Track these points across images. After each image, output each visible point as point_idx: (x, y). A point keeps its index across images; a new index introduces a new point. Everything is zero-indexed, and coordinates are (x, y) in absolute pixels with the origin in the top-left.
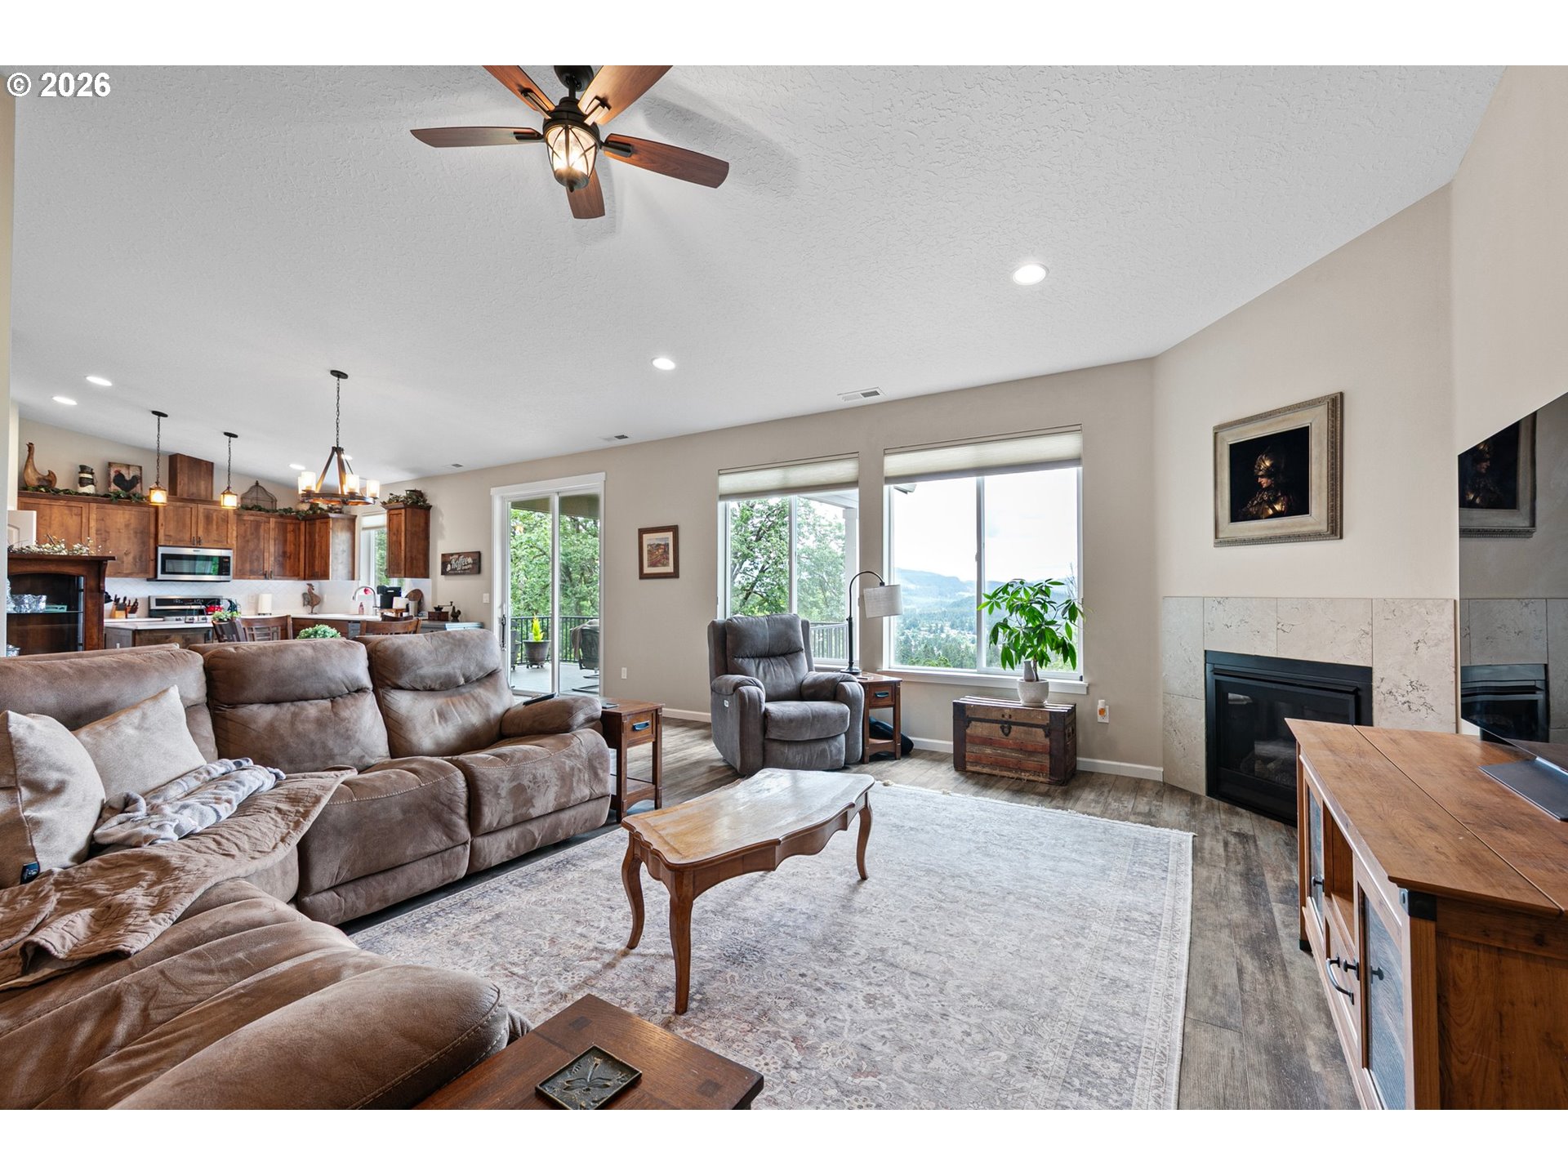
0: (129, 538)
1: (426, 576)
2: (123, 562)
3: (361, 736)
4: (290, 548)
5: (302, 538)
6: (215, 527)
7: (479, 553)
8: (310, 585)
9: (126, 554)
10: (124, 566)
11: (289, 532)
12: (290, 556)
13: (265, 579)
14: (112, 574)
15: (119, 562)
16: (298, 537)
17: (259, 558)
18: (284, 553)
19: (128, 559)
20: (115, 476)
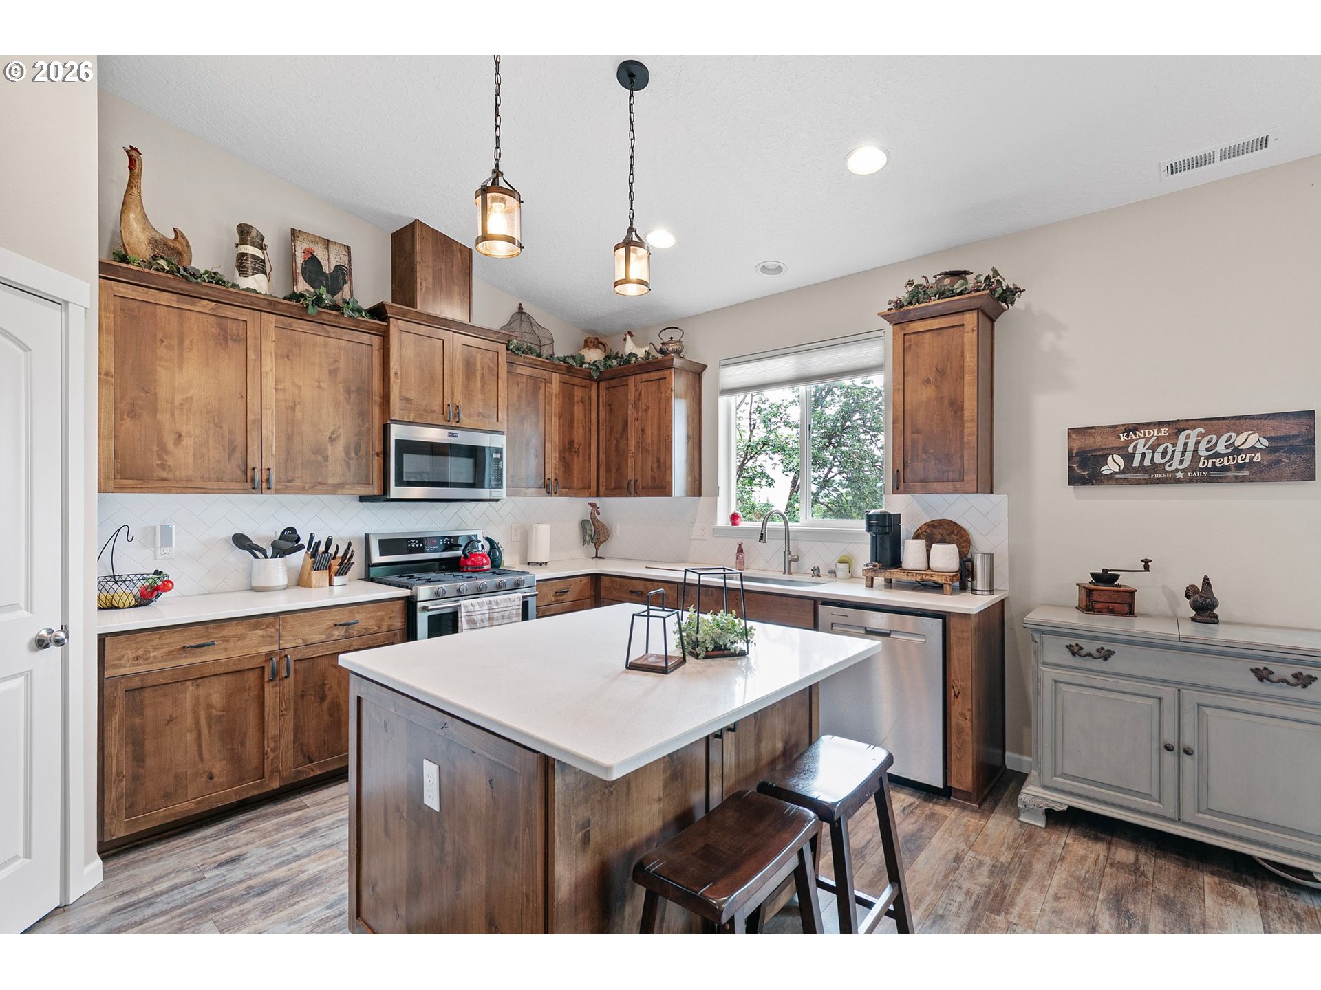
0: (337, 404)
1: (989, 487)
2: (326, 459)
4: (578, 434)
5: (594, 415)
8: (593, 505)
10: (330, 468)
11: (578, 402)
12: (578, 449)
13: (548, 494)
14: (307, 486)
15: (319, 458)
16: (588, 412)
17: (539, 453)
18: (571, 443)
19: (338, 452)
20: (305, 261)
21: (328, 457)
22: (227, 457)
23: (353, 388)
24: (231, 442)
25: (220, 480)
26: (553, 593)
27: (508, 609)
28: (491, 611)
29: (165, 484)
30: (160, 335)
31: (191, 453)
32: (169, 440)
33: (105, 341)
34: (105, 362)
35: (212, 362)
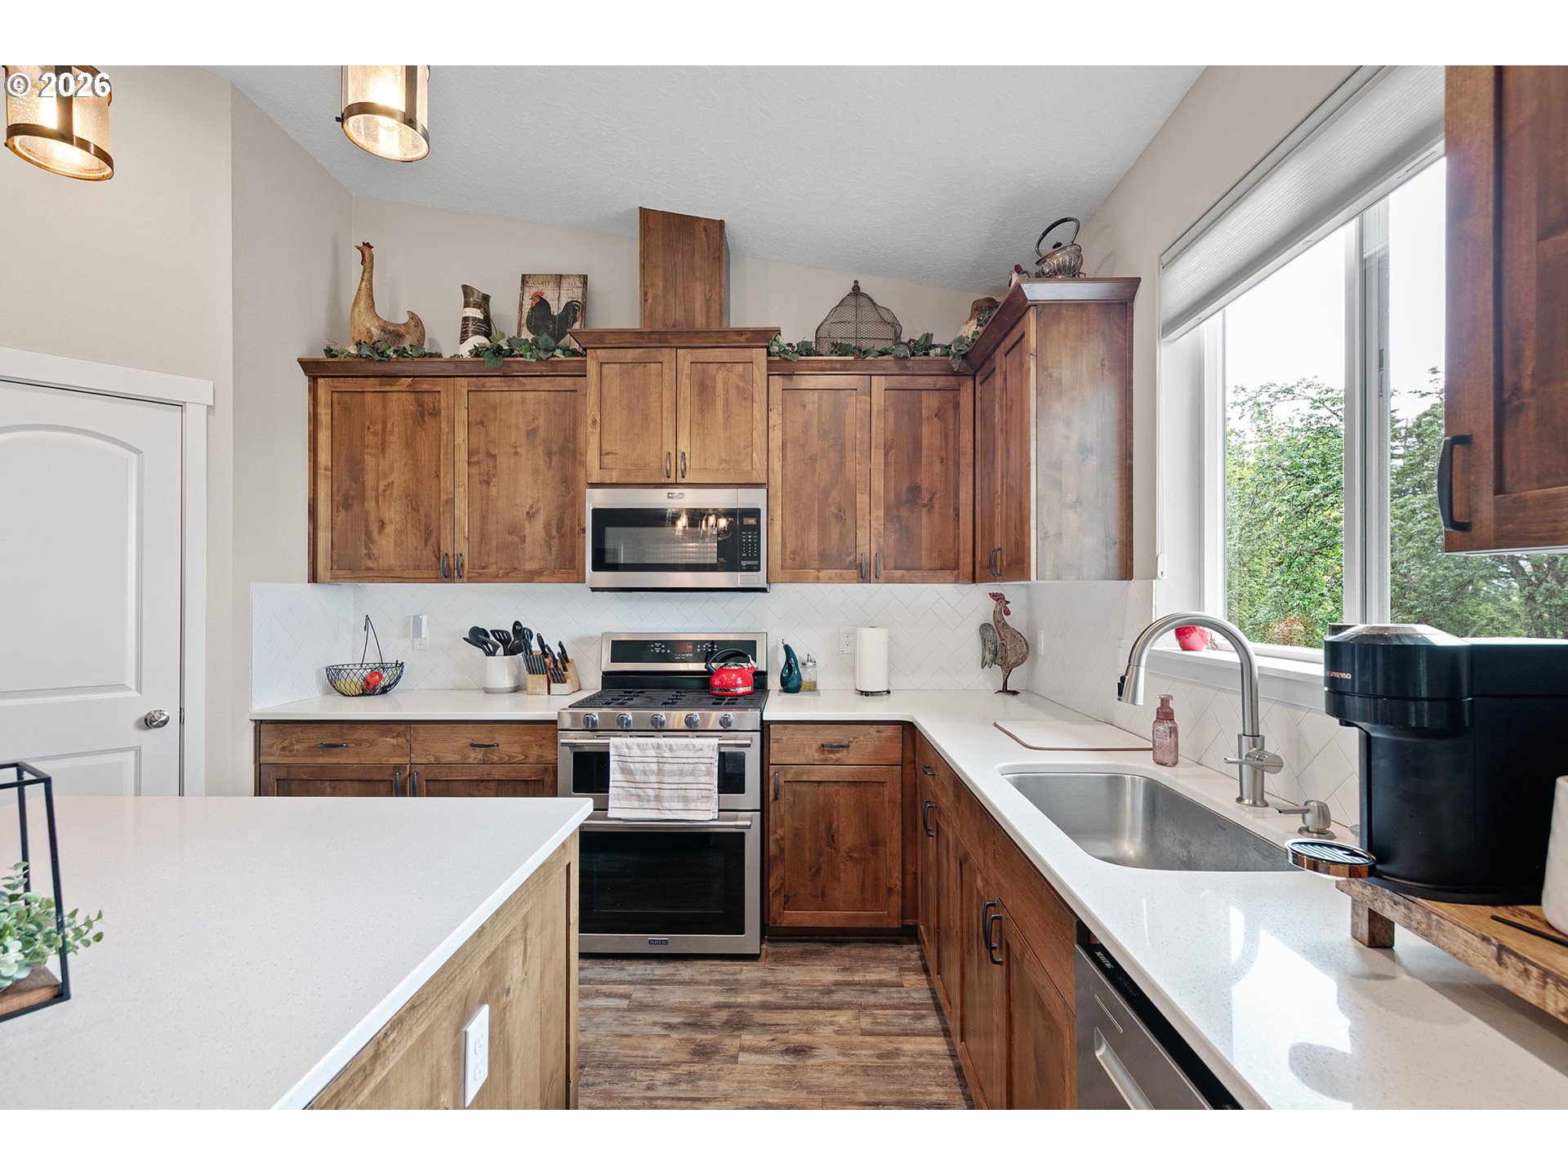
0: (536, 471)
2: (523, 539)
4: (930, 475)
5: (966, 437)
6: (720, 416)
8: (999, 597)
9: (530, 516)
10: (527, 552)
11: (928, 418)
12: (931, 500)
13: (861, 579)
14: (501, 572)
15: (516, 539)
16: (950, 436)
17: (845, 515)
18: (915, 490)
19: (535, 530)
20: (532, 308)
21: (525, 537)
22: (423, 543)
23: (554, 449)
24: (427, 527)
25: (417, 568)
26: (815, 746)
27: (691, 761)
28: (661, 760)
29: (370, 574)
30: (367, 423)
31: (392, 541)
32: (374, 527)
33: (324, 437)
34: (324, 458)
35: (409, 443)
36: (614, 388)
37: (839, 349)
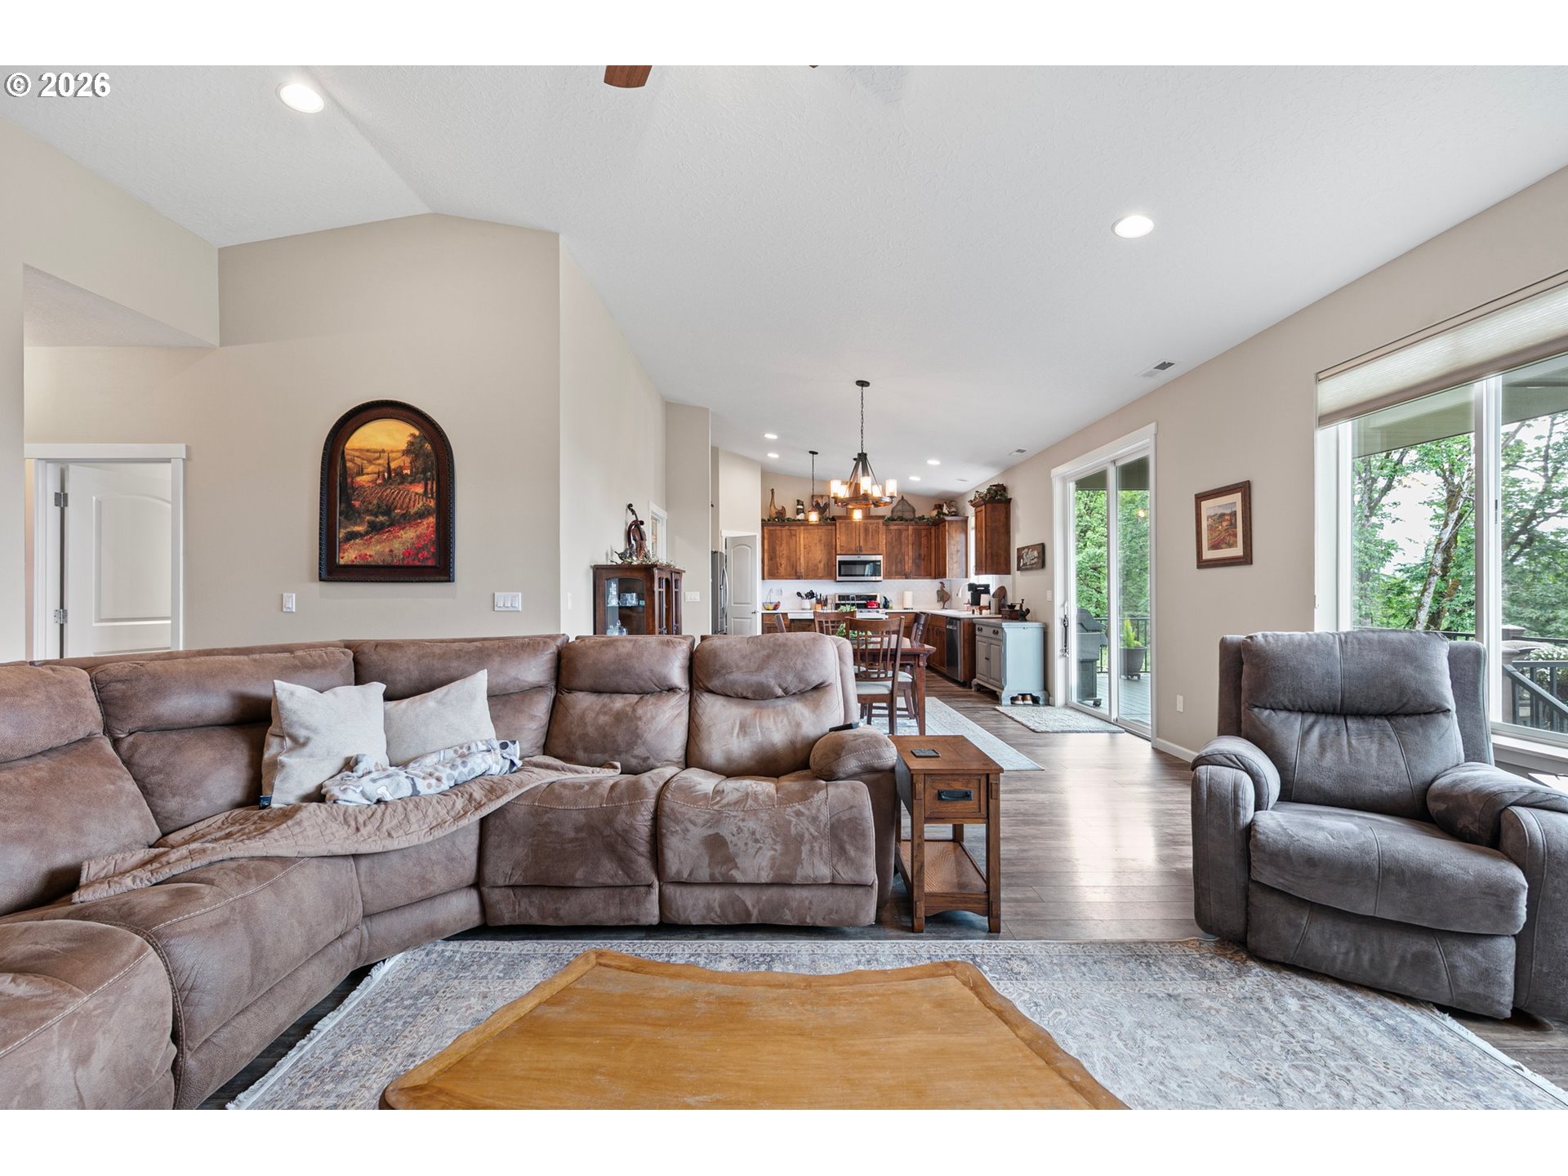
0: (821, 550)
1: (1008, 572)
3: (649, 736)
4: (923, 552)
5: (933, 542)
6: (870, 537)
7: (1043, 545)
8: (939, 583)
9: (820, 562)
10: (819, 572)
11: (923, 537)
12: (924, 557)
13: (906, 578)
14: (813, 577)
15: (816, 569)
16: (929, 540)
17: (902, 561)
18: (920, 555)
19: (821, 566)
21: (818, 568)
22: (792, 569)
23: (826, 545)
24: (793, 565)
25: (790, 576)
29: (778, 577)
30: (777, 538)
31: (784, 569)
32: (779, 565)
33: (766, 542)
34: (766, 547)
35: (788, 543)
36: (843, 530)
37: (901, 519)
